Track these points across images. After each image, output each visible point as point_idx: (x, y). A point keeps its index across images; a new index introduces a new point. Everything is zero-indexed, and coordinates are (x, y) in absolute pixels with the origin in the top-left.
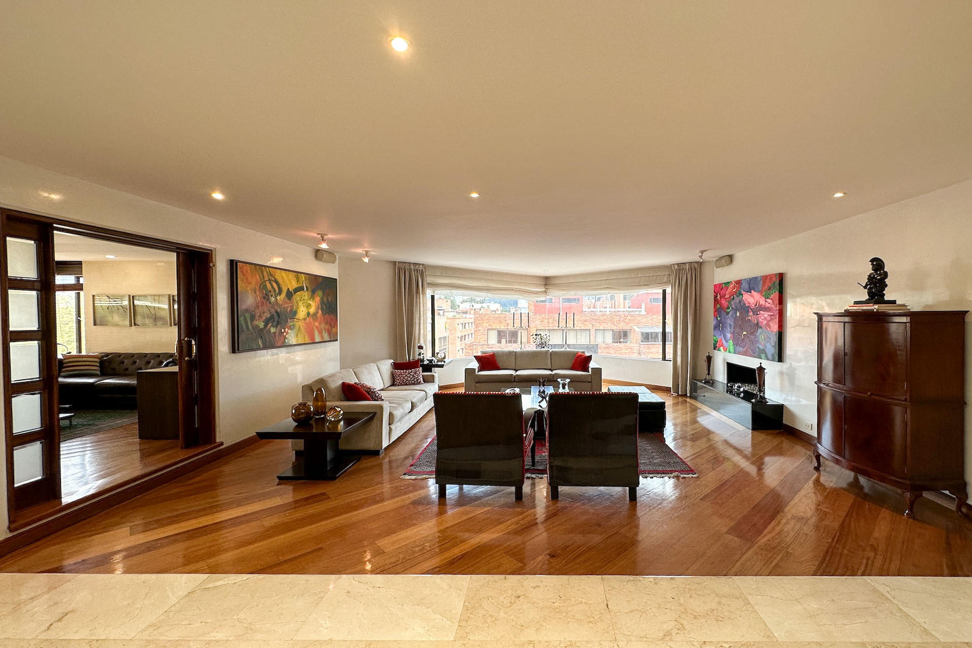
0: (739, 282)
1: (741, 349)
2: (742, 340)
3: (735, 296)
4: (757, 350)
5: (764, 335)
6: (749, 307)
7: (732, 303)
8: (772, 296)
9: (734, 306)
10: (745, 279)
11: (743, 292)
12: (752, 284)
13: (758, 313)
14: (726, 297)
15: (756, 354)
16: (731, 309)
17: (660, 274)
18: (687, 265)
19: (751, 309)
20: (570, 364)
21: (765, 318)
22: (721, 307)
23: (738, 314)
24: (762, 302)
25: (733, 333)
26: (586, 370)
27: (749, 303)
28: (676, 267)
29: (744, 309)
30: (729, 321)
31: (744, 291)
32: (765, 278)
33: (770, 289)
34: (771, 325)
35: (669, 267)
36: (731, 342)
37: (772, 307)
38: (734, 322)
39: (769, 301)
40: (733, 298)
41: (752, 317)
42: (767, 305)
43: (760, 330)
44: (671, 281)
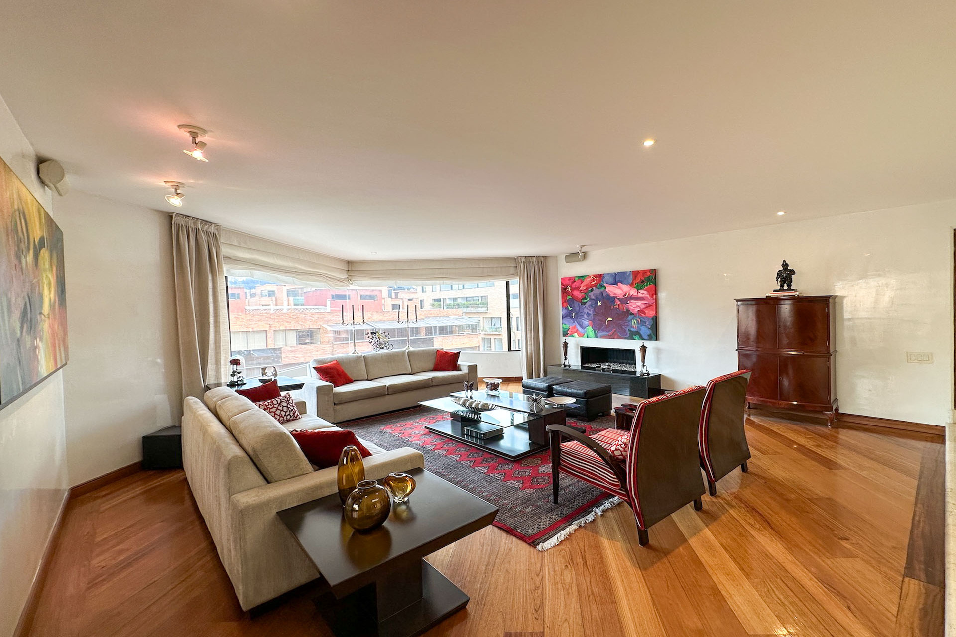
0: (600, 277)
1: (605, 333)
2: (607, 326)
3: (594, 288)
4: (629, 333)
5: (636, 320)
6: (614, 298)
7: (591, 294)
8: (646, 287)
9: (593, 297)
10: (608, 274)
11: (605, 285)
12: (618, 278)
13: (629, 302)
14: (581, 289)
15: (628, 335)
16: (588, 299)
17: (505, 265)
18: (534, 259)
19: (618, 299)
20: (432, 366)
21: (638, 306)
22: (574, 298)
23: (599, 304)
24: (633, 292)
25: (593, 321)
26: (456, 368)
27: (615, 294)
28: (523, 260)
29: (610, 300)
30: (586, 310)
31: (607, 283)
32: (636, 274)
33: (643, 282)
34: (646, 311)
35: (515, 260)
36: (590, 329)
37: (647, 297)
38: (594, 310)
39: (642, 291)
40: (592, 290)
41: (621, 306)
42: (640, 295)
43: (630, 317)
44: (519, 273)
